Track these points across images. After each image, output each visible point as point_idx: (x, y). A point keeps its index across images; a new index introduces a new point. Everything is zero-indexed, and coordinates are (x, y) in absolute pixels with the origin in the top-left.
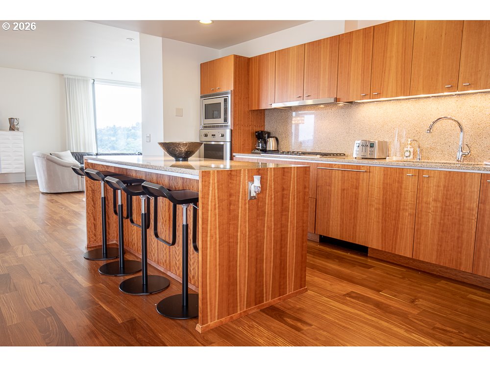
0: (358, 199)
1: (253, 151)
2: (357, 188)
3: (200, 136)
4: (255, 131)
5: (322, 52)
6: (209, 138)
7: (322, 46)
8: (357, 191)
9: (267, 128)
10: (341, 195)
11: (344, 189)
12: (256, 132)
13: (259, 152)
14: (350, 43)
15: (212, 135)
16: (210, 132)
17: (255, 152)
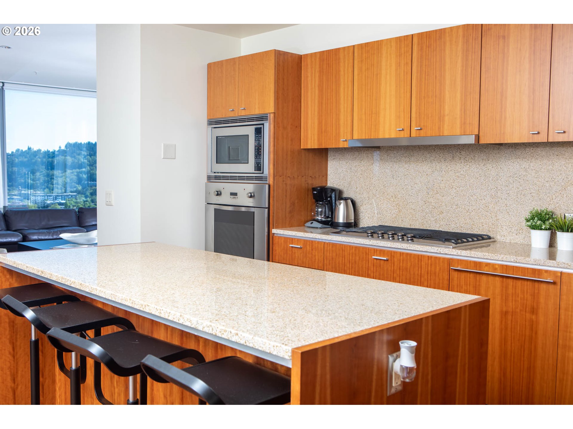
0: (536, 333)
1: (309, 224)
2: (534, 311)
3: (207, 193)
4: (310, 187)
5: (447, 52)
6: (225, 199)
7: (448, 39)
8: (534, 317)
9: (332, 182)
10: (501, 322)
11: (506, 313)
12: (314, 189)
13: (319, 225)
14: (504, 37)
15: (232, 194)
16: (227, 187)
17: (313, 225)
